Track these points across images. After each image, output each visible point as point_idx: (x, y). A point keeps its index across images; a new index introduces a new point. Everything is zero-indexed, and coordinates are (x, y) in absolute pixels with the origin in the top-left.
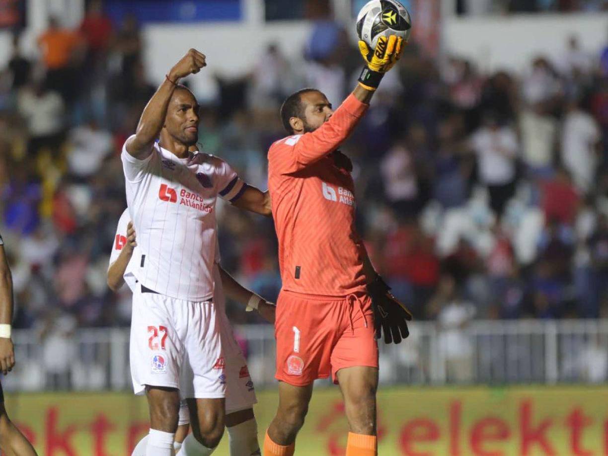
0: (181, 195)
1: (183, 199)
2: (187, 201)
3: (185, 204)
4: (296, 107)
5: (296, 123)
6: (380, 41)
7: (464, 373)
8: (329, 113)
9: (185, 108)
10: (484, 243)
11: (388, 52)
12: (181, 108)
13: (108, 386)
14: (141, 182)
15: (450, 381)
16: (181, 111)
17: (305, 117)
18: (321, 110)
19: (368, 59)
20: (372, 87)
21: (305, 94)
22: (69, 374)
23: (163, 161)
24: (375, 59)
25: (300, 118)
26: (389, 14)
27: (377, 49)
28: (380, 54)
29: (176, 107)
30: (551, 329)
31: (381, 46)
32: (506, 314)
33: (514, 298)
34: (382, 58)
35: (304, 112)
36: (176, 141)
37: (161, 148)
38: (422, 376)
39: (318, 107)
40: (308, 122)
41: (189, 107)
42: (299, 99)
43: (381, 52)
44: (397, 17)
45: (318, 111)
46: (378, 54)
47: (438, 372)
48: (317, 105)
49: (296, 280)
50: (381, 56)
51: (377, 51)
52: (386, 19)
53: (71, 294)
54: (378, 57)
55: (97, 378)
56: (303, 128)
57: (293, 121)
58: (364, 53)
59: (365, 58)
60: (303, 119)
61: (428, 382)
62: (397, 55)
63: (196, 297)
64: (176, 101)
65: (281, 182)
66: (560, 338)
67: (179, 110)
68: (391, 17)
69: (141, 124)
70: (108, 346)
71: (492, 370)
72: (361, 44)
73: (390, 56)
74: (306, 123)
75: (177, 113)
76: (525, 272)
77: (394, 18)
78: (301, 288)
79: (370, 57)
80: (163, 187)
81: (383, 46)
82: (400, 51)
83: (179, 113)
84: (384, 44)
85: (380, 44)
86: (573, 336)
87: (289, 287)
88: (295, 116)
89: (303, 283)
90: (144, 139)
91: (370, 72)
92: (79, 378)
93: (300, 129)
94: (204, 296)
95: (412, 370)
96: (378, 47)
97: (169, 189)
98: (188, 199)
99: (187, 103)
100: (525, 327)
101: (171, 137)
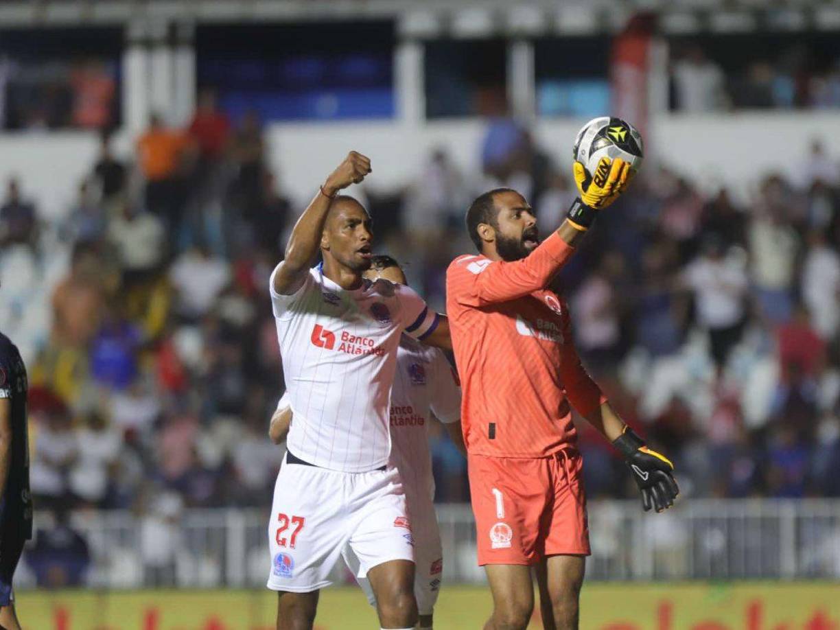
0: (342, 339)
1: (343, 344)
2: (349, 347)
3: (345, 351)
4: (486, 210)
5: (485, 231)
6: (602, 164)
7: (676, 566)
8: (529, 221)
9: (353, 224)
10: (702, 404)
11: (611, 179)
12: (349, 224)
13: (223, 582)
14: (292, 320)
15: (659, 576)
16: (349, 227)
17: (498, 224)
18: (518, 216)
19: (583, 187)
20: (584, 226)
21: (500, 195)
22: (172, 566)
23: (324, 294)
24: (593, 187)
25: (491, 225)
26: (618, 129)
27: (598, 173)
28: (600, 181)
29: (341, 223)
30: (787, 511)
31: (603, 171)
32: (735, 492)
33: (742, 471)
34: (602, 187)
35: (496, 218)
36: (343, 268)
37: (324, 277)
38: (623, 570)
39: (516, 211)
40: (502, 230)
41: (359, 222)
42: (491, 201)
43: (602, 179)
44: (627, 135)
45: (515, 216)
46: (597, 180)
47: (642, 565)
48: (514, 209)
49: (491, 440)
50: (601, 184)
51: (597, 176)
52: (612, 134)
53: (175, 464)
54: (598, 184)
55: (208, 572)
56: (495, 239)
57: (482, 228)
58: (579, 179)
59: (580, 186)
60: (495, 226)
61: (630, 577)
62: (621, 184)
63: (357, 466)
64: (341, 215)
65: (460, 313)
66: (799, 522)
67: (346, 227)
68: (618, 133)
69: (291, 244)
70: (224, 531)
71: (713, 564)
72: (577, 166)
73: (613, 185)
74: (498, 231)
75: (344, 231)
76: (758, 438)
77: (623, 134)
78: (498, 451)
79: (585, 186)
80: (317, 329)
81: (605, 170)
82: (626, 180)
83: (346, 230)
84: (606, 168)
85: (601, 167)
86: (816, 520)
87: (482, 450)
88: (485, 223)
89: (500, 444)
90: (295, 265)
91: (583, 206)
92: (185, 570)
93: (491, 239)
94: (371, 464)
95: (611, 562)
96: (599, 171)
97: (324, 331)
98: (352, 344)
99: (355, 217)
100: (754, 508)
101: (337, 264)
